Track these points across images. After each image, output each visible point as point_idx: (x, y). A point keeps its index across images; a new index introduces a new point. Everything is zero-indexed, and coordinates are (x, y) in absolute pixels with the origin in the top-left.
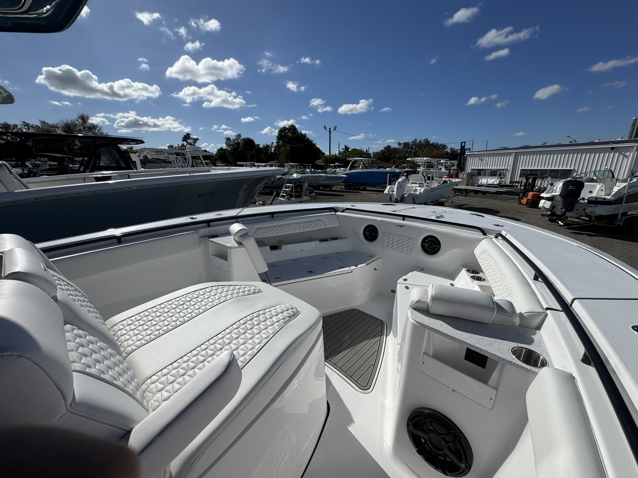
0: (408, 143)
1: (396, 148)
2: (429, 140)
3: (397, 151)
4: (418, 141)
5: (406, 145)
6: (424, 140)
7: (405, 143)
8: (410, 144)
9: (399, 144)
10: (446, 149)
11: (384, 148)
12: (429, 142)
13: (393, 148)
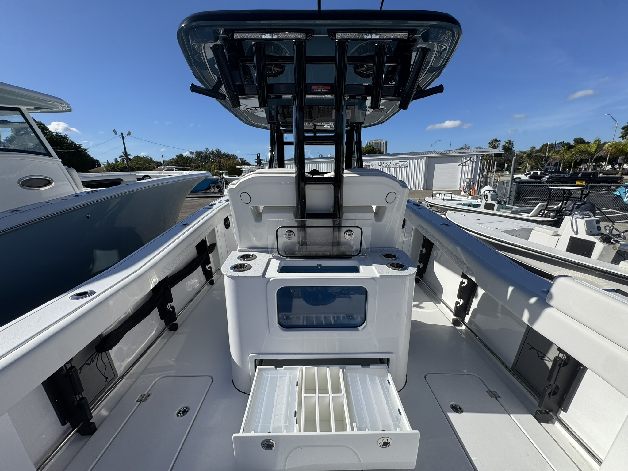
0: (200, 152)
1: (189, 157)
2: (220, 150)
3: (191, 160)
4: (210, 151)
5: (199, 154)
6: (216, 150)
7: (197, 153)
8: (202, 153)
9: (192, 153)
10: (236, 158)
11: (177, 156)
12: (221, 152)
13: (185, 156)
